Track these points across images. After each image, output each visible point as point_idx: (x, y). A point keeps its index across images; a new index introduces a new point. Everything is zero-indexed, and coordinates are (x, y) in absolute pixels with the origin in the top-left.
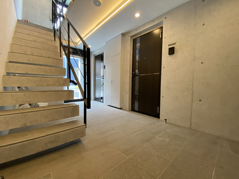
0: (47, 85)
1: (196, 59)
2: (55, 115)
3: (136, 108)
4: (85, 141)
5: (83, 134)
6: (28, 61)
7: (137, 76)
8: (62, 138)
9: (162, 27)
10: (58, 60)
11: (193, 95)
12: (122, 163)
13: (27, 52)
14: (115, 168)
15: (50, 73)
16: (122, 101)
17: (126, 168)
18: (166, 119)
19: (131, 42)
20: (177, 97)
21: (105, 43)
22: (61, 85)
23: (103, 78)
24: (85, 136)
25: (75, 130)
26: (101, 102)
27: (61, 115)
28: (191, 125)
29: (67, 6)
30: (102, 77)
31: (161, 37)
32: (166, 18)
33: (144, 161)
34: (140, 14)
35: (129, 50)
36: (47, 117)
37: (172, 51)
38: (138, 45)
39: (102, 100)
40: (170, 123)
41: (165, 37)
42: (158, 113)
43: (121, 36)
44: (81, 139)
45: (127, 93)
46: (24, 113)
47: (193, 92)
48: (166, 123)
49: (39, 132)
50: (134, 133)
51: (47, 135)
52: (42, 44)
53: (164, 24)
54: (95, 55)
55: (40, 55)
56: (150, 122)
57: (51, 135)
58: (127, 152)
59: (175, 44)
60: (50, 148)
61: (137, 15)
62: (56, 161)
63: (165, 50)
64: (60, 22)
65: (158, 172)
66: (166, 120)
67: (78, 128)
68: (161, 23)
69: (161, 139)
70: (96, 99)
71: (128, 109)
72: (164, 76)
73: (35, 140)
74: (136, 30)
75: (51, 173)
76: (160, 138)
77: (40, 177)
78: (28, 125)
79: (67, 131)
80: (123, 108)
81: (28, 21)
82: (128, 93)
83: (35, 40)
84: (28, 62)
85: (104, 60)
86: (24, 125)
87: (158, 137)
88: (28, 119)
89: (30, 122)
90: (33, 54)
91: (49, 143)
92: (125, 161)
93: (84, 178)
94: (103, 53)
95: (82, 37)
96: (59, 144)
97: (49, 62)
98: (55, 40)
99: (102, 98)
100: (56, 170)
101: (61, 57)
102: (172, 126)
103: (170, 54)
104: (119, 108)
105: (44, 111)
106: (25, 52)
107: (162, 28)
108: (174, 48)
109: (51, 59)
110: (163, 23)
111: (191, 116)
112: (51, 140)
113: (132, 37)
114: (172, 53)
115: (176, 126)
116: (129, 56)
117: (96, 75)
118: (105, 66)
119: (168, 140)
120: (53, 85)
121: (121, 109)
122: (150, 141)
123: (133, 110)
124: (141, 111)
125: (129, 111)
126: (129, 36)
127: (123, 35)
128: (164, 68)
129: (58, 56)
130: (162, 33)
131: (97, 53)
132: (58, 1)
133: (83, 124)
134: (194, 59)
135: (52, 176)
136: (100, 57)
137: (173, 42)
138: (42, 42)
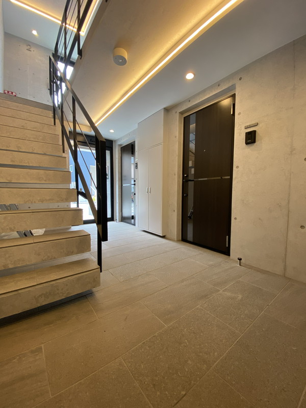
0: (41, 201)
1: (294, 152)
2: (52, 251)
3: (190, 236)
4: (100, 293)
5: (96, 282)
6: (12, 161)
7: (190, 180)
8: (62, 289)
9: (235, 94)
10: (60, 158)
11: (288, 217)
12: (156, 334)
13: (10, 146)
14: (144, 343)
15: (45, 181)
16: (165, 224)
17: (162, 344)
18: (240, 257)
19: (181, 123)
20: (260, 219)
21: (137, 125)
22: (62, 201)
23: (135, 184)
24: (100, 286)
25: (83, 276)
26: (131, 224)
27: (62, 251)
28: (285, 269)
29: (72, 64)
30: (133, 183)
31: (232, 113)
32: (240, 79)
33: (194, 333)
34: (195, 75)
35: (177, 137)
36: (39, 255)
37: (251, 138)
38: (193, 126)
39: (133, 220)
40: (249, 265)
41: (239, 114)
42: (227, 246)
43: (163, 112)
44: (94, 290)
45: (174, 211)
46: (3, 249)
47: (289, 211)
48: (240, 265)
49: (26, 279)
50: (182, 281)
51: (38, 285)
52: (33, 132)
53: (237, 89)
54: (120, 145)
55: (31, 151)
56: (211, 263)
57: (44, 285)
58: (167, 317)
59: (257, 125)
60: (44, 304)
61: (190, 76)
62: (51, 325)
63: (240, 135)
64: (62, 94)
65: (216, 354)
66: (240, 259)
67: (88, 273)
68: (233, 87)
69: (229, 294)
70: (123, 219)
71: (176, 238)
72: (237, 182)
73: (20, 291)
74: (189, 101)
75: (42, 345)
76: (226, 293)
77: (26, 352)
78: (11, 266)
79: (69, 278)
80: (167, 237)
81: (12, 93)
82: (176, 211)
83: (22, 126)
84: (11, 163)
85: (136, 153)
86: (4, 266)
87: (223, 291)
88: (9, 257)
89: (13, 262)
90: (20, 150)
91: (40, 296)
92: (161, 331)
93: (92, 357)
94: (135, 141)
95: (94, 120)
96: (57, 298)
97: (45, 161)
98: (55, 124)
99: (133, 217)
100: (50, 342)
101: (64, 152)
102: (250, 270)
103: (247, 143)
104: (161, 235)
105: (34, 244)
106: (7, 147)
107: (234, 96)
108: (255, 132)
109: (47, 157)
110: (235, 88)
111: (286, 255)
112: (45, 293)
113: (182, 114)
114: (253, 141)
115: (258, 271)
116: (177, 146)
117: (123, 178)
118: (137, 164)
119: (240, 297)
120: (50, 200)
121: (163, 237)
122: (208, 298)
123: (184, 239)
124: (198, 242)
125: (178, 241)
126: (176, 112)
127: (167, 110)
128: (237, 167)
129: (59, 151)
130: (234, 105)
131: (125, 142)
132: (59, 57)
133: (96, 265)
134: (291, 152)
135: (43, 350)
136: (130, 149)
137: (253, 122)
138: (34, 128)
